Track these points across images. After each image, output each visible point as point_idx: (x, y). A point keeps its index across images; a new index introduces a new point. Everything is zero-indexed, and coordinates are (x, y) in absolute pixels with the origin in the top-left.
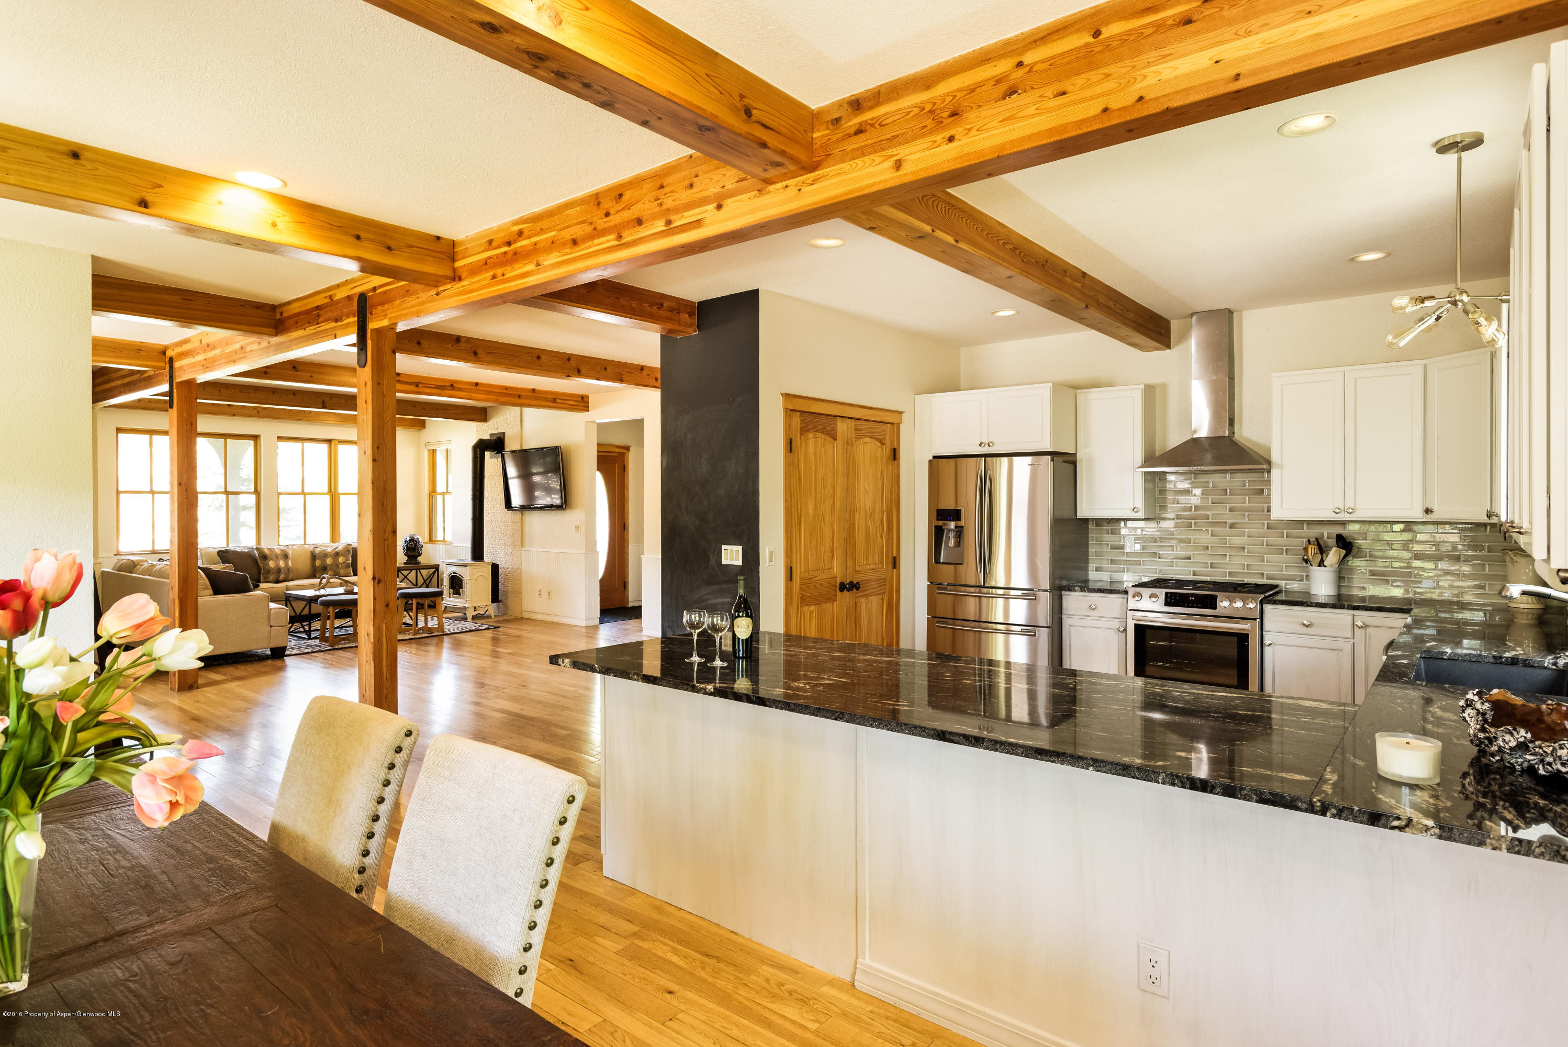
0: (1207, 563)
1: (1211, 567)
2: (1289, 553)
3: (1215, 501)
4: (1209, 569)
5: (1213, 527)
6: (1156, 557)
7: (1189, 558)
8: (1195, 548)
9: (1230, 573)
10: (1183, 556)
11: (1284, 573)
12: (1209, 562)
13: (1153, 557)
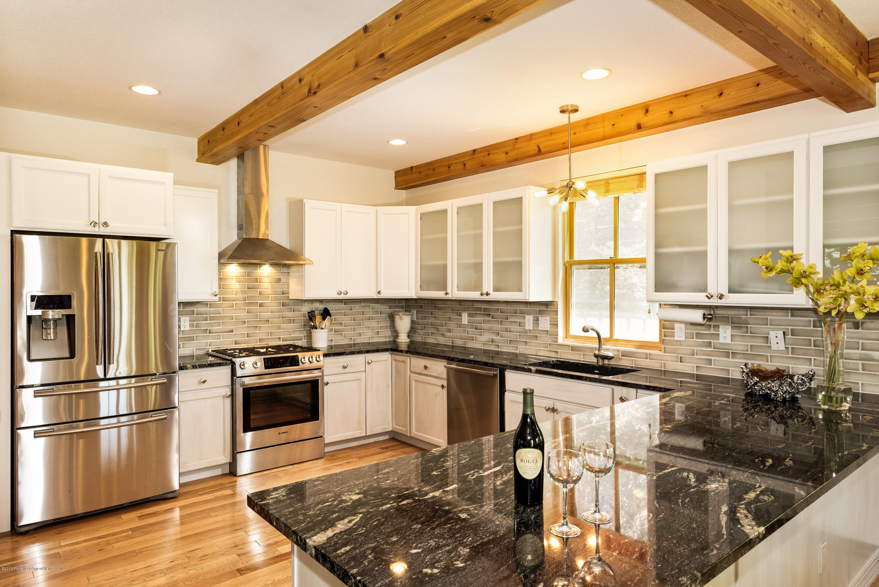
0: (244, 334)
1: (248, 337)
2: (295, 322)
3: (250, 287)
4: (246, 338)
5: (248, 306)
6: (207, 333)
7: (232, 331)
8: (236, 323)
9: (260, 339)
10: (228, 330)
11: (292, 336)
12: (246, 333)
13: (205, 333)
